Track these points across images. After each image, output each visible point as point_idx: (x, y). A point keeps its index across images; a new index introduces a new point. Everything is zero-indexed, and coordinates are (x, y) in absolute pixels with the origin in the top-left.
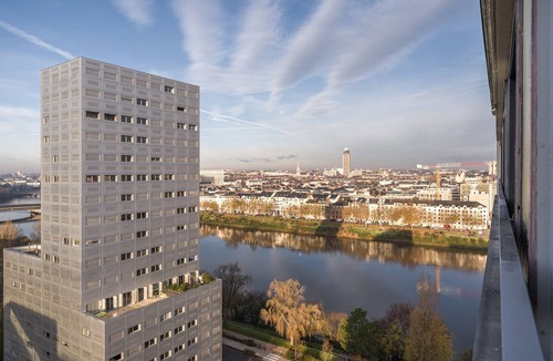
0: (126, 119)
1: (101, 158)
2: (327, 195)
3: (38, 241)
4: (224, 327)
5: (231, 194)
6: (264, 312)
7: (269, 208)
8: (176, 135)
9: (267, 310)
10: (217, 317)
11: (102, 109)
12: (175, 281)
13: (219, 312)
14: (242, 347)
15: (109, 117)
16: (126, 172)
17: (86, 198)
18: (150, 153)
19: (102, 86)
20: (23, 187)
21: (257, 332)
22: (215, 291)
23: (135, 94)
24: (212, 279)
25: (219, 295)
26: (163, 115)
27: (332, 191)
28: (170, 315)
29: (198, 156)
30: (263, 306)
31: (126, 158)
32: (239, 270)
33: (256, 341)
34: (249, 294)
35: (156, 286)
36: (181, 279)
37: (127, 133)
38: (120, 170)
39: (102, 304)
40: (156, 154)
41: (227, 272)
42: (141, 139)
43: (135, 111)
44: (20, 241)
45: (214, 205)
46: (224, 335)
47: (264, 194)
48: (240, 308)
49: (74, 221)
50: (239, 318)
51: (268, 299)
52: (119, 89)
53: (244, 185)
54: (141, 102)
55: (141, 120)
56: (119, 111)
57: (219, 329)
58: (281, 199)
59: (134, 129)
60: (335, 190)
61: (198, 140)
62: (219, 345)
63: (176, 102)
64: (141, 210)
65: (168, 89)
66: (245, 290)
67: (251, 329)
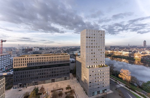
0: (92, 37)
1: (88, 44)
2: (138, 52)
3: (80, 56)
4: (110, 76)
5: (112, 50)
6: (119, 75)
7: (121, 54)
8: (100, 40)
9: (120, 75)
10: (109, 73)
11: (88, 36)
12: (100, 65)
13: (109, 72)
14: (114, 81)
15: (89, 37)
16: (92, 46)
17: (86, 50)
18: (96, 43)
19: (89, 33)
20: (78, 48)
21: (118, 79)
22: (108, 68)
23: (94, 33)
24: (107, 66)
25: (109, 69)
26: (98, 36)
27: (140, 51)
28: (99, 71)
29: (105, 43)
30: (119, 74)
31: (92, 44)
32: (113, 65)
33: (117, 80)
34: (116, 71)
35: (97, 65)
36: (101, 65)
37: (92, 40)
38: (91, 46)
39: (88, 67)
40: (97, 43)
41: (111, 65)
42: (94, 41)
43: (93, 36)
44: (78, 56)
45: (108, 52)
46: (110, 77)
47: (119, 51)
48: (114, 73)
49: (85, 53)
50: (114, 75)
51: (120, 72)
52: (91, 33)
53: (115, 49)
54: (94, 34)
55: (94, 38)
56: (91, 36)
57: (109, 76)
58: (124, 52)
59: (93, 39)
60: (141, 51)
61: (105, 40)
62: (109, 79)
63: (100, 34)
64: (94, 52)
65: (99, 32)
66: (115, 70)
67: (116, 78)
